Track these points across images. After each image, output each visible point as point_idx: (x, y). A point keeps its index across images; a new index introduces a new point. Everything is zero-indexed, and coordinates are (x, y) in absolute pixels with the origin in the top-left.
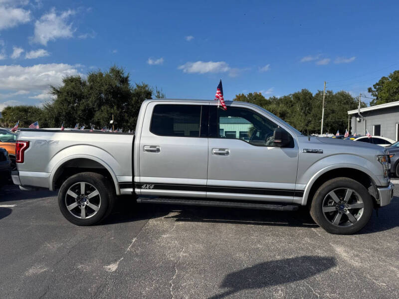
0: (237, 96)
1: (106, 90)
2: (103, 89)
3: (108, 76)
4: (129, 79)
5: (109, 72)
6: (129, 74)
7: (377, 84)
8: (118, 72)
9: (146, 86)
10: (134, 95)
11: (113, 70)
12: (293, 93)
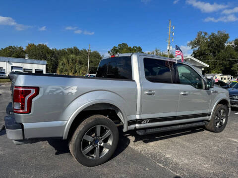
0: (29, 45)
7: (112, 50)
12: (67, 48)
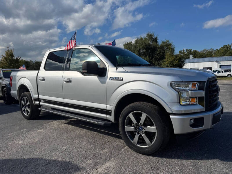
1: (143, 47)
2: (141, 47)
3: (145, 39)
4: (158, 38)
5: (146, 37)
6: (157, 36)
8: (151, 35)
9: (168, 41)
10: (159, 48)
11: (148, 35)
